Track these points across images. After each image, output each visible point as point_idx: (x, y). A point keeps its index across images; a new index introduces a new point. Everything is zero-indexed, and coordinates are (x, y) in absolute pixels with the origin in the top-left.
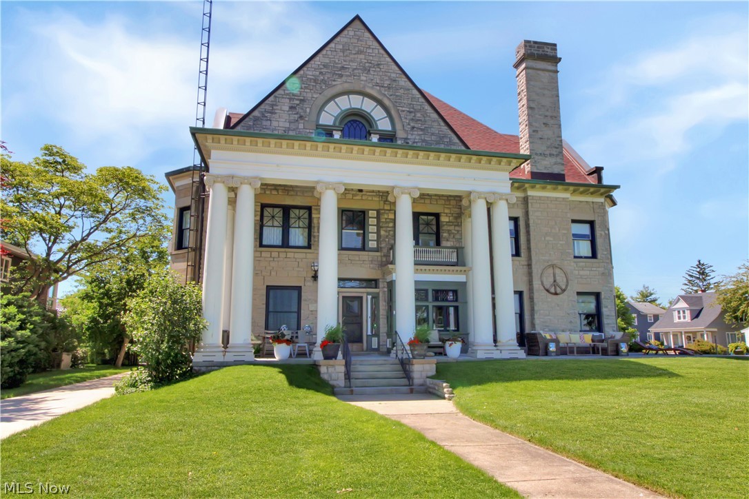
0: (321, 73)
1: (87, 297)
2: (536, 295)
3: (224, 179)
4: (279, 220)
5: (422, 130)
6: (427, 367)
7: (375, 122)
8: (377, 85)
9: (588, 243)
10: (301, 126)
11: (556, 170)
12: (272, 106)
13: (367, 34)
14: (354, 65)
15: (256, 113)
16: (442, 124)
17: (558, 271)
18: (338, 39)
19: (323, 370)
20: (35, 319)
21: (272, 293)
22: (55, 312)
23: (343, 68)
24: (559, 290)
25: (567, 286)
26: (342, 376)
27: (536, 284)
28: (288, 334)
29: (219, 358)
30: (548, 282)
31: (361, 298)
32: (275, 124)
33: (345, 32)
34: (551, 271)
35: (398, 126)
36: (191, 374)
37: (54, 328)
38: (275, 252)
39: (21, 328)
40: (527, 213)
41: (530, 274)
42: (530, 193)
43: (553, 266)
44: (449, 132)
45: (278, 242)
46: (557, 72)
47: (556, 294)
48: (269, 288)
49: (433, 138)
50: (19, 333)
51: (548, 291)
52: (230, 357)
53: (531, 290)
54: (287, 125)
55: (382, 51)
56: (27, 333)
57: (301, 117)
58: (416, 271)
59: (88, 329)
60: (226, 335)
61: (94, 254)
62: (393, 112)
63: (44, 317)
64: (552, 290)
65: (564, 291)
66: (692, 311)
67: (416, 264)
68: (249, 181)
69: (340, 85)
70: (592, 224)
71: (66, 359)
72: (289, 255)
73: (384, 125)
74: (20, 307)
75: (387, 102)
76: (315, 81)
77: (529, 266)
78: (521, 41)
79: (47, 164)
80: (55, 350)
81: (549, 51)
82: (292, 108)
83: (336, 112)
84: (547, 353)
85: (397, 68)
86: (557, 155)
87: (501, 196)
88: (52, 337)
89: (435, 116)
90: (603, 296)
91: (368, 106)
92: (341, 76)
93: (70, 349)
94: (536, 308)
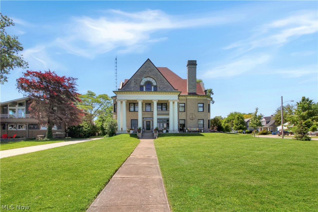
0: (141, 73)
1: (100, 121)
2: (188, 120)
3: (120, 100)
4: (133, 106)
5: (163, 84)
6: (156, 134)
7: (153, 83)
8: (153, 75)
9: (202, 108)
10: (137, 86)
11: (194, 92)
12: (130, 82)
13: (151, 63)
14: (148, 71)
15: (127, 84)
16: (168, 83)
17: (193, 115)
18: (144, 65)
19: (137, 135)
20: (90, 126)
21: (132, 121)
22: (94, 124)
23: (145, 72)
24: (193, 119)
25: (195, 118)
26: (141, 136)
27: (188, 118)
28: (133, 129)
29: (120, 133)
30: (191, 117)
31: (150, 121)
32: (131, 86)
33: (146, 63)
34: (191, 115)
35: (158, 84)
36: (116, 135)
37: (94, 127)
38: (132, 112)
39: (88, 127)
40: (187, 102)
41: (187, 115)
42: (188, 98)
43: (192, 114)
44: (169, 84)
45: (133, 110)
46: (196, 68)
47: (192, 120)
48: (131, 120)
49: (166, 86)
50: (88, 128)
51: (190, 119)
52: (122, 132)
53: (187, 119)
54: (134, 86)
55: (154, 67)
56: (89, 128)
57: (136, 84)
58: (157, 116)
59: (101, 128)
60: (122, 128)
61: (100, 112)
62: (157, 81)
63: (92, 126)
64: (192, 119)
65: (194, 119)
66: (266, 122)
67: (158, 114)
68: (124, 100)
69: (145, 75)
70: (203, 104)
71: (97, 134)
72: (135, 113)
73: (155, 84)
74: (87, 124)
75: (155, 79)
76: (139, 75)
77: (187, 114)
78: (187, 61)
79: (88, 94)
80: (94, 132)
81: (194, 63)
82: (135, 82)
83: (144, 82)
84: (186, 132)
85: (157, 70)
86: (195, 88)
87: (176, 100)
88: (94, 129)
89: (166, 81)
90: (204, 120)
91: (151, 80)
92: (145, 73)
93: (98, 132)
94: (188, 123)
